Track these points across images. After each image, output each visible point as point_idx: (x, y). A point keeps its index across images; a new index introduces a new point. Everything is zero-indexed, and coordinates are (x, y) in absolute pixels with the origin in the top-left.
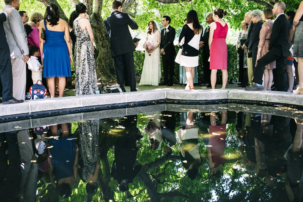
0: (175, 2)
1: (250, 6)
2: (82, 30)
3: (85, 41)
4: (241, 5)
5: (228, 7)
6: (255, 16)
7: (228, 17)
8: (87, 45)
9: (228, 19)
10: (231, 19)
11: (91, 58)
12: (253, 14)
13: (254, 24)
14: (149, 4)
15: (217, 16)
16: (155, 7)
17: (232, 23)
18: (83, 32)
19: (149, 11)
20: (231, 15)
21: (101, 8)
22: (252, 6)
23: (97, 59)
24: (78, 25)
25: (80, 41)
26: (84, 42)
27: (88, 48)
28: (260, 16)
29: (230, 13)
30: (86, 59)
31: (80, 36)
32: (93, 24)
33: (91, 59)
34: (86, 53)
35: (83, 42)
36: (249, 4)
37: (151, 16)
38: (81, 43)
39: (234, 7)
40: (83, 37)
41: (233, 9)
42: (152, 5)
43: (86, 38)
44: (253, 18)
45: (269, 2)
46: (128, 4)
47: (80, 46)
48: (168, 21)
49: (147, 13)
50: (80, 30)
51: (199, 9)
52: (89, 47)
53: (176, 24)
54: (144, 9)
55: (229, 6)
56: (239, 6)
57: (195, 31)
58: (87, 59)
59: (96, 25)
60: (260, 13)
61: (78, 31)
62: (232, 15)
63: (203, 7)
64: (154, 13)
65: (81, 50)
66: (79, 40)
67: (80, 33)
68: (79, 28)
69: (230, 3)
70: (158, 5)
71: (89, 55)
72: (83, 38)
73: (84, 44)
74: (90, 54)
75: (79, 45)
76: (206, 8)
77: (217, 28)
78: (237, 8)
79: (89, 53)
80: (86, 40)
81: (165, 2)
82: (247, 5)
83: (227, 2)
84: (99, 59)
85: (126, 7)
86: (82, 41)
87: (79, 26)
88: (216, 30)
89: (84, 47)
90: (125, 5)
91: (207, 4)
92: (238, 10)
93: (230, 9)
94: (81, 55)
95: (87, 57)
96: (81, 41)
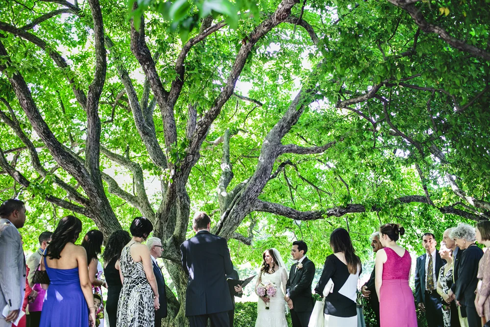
0: (317, 217)
1: (449, 222)
2: (135, 263)
3: (138, 284)
4: (432, 220)
5: (409, 224)
6: (461, 235)
7: (413, 241)
8: (140, 292)
9: (413, 245)
10: (417, 244)
11: (145, 318)
12: (456, 233)
13: (463, 250)
14: (278, 223)
15: (387, 236)
16: (287, 228)
17: (420, 251)
18: (135, 266)
19: (277, 235)
20: (417, 237)
21: (186, 228)
22: (453, 222)
23: (177, 317)
24: (127, 255)
25: (129, 285)
26: (136, 286)
27: (142, 298)
28: (470, 235)
29: (416, 234)
30: (137, 320)
31: (130, 274)
32: (170, 254)
33: (146, 320)
34: (138, 307)
35: (134, 286)
36: (446, 218)
37: (280, 243)
38: (129, 288)
39: (421, 224)
40: (135, 276)
41: (420, 227)
42: (282, 224)
43: (141, 278)
44: (458, 240)
45: (481, 214)
46: (234, 221)
47: (128, 294)
48: (303, 251)
49: (274, 239)
50: (131, 263)
51: (360, 230)
52: (143, 296)
53: (324, 255)
54: (270, 232)
55: (412, 222)
56: (428, 222)
57: (350, 268)
58: (139, 318)
59: (175, 256)
60: (469, 230)
61: (127, 266)
62: (419, 237)
63: (367, 226)
64: (286, 238)
65: (129, 300)
66: (128, 283)
67: (129, 269)
68: (129, 260)
69: (413, 217)
70: (291, 225)
71: (143, 312)
72: (136, 279)
73: (136, 290)
74: (145, 310)
75: (127, 292)
76: (373, 228)
77: (388, 260)
78: (426, 226)
79: (143, 307)
80: (141, 282)
81: (298, 217)
82: (443, 221)
83: (407, 216)
84: (180, 318)
85: (230, 227)
86: (133, 284)
87: (129, 256)
88: (386, 263)
89: (135, 295)
90: (228, 222)
91: (373, 222)
92: (428, 229)
93: (414, 227)
94: (129, 312)
95: (138, 316)
96: (131, 284)
